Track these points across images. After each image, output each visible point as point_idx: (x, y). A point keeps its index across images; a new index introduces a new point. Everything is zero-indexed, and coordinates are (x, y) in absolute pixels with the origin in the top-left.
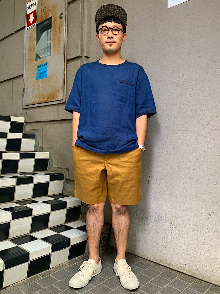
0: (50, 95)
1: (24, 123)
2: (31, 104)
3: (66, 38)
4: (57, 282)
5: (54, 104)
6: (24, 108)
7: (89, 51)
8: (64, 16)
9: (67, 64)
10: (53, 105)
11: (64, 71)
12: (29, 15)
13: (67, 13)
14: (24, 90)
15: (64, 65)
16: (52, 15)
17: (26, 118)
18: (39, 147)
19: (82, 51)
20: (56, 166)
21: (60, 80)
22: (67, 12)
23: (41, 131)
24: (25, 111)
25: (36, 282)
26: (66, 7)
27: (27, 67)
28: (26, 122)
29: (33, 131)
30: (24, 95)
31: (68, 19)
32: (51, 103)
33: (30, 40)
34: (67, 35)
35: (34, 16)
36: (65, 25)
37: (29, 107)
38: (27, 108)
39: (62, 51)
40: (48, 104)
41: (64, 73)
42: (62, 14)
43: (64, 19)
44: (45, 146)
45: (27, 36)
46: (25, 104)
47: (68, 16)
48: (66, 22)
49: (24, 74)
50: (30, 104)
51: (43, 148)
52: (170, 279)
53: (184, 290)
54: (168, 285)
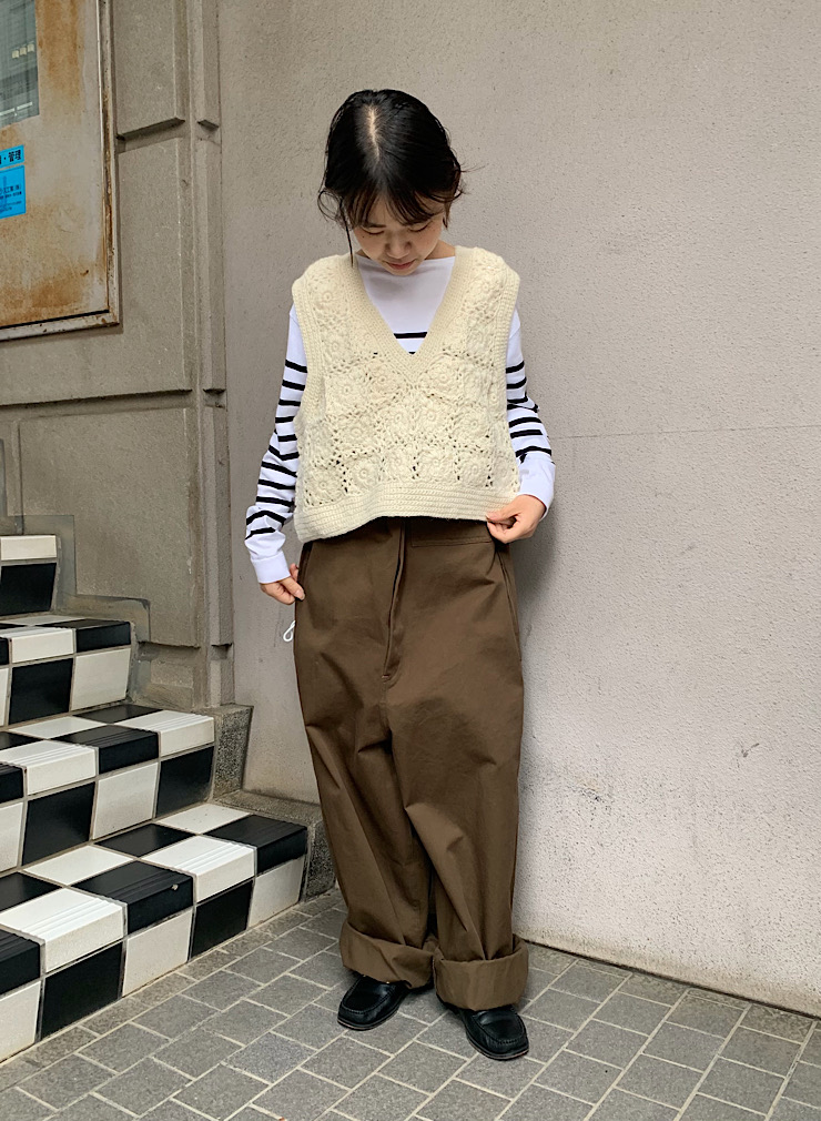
0: (46, 291)
3: (108, 38)
4: (162, 1047)
5: (64, 332)
7: (216, 99)
9: (120, 155)
10: (62, 336)
11: (108, 184)
15: (106, 160)
18: (10, 514)
19: (185, 96)
20: (91, 593)
21: (91, 223)
23: (15, 449)
25: (76, 1053)
32: (50, 327)
34: (112, 22)
39: (92, 98)
40: (37, 329)
41: (108, 196)
44: (33, 511)
51: (26, 519)
52: (594, 996)
53: (656, 1031)
54: (591, 1018)
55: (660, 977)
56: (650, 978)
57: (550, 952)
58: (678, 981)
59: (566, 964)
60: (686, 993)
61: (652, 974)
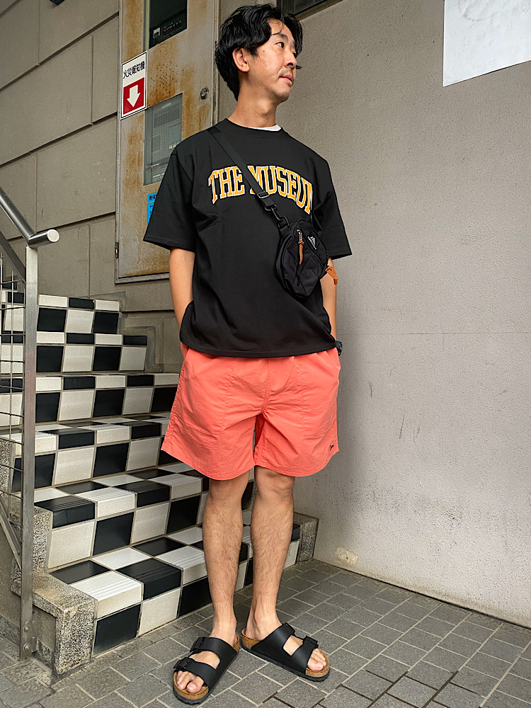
1: (120, 313)
2: (136, 274)
6: (118, 282)
8: (210, 95)
12: (127, 90)
13: (217, 88)
14: (117, 244)
16: (181, 90)
17: (124, 303)
18: (157, 363)
22: (217, 85)
23: (161, 331)
24: (121, 289)
26: (214, 77)
27: (125, 197)
28: (124, 310)
29: (140, 330)
30: (117, 256)
31: (219, 101)
33: (130, 141)
35: (141, 90)
36: (213, 114)
37: (130, 280)
38: (125, 282)
42: (207, 90)
43: (209, 100)
44: (166, 361)
45: (123, 134)
46: (122, 273)
47: (219, 94)
48: (214, 106)
49: (118, 212)
50: (134, 274)
51: (165, 365)
52: (451, 622)
53: (485, 642)
54: (451, 632)
55: (487, 615)
56: (482, 616)
57: (427, 599)
58: (497, 618)
59: (437, 605)
60: (502, 625)
61: (483, 614)
